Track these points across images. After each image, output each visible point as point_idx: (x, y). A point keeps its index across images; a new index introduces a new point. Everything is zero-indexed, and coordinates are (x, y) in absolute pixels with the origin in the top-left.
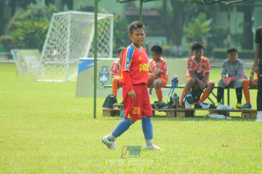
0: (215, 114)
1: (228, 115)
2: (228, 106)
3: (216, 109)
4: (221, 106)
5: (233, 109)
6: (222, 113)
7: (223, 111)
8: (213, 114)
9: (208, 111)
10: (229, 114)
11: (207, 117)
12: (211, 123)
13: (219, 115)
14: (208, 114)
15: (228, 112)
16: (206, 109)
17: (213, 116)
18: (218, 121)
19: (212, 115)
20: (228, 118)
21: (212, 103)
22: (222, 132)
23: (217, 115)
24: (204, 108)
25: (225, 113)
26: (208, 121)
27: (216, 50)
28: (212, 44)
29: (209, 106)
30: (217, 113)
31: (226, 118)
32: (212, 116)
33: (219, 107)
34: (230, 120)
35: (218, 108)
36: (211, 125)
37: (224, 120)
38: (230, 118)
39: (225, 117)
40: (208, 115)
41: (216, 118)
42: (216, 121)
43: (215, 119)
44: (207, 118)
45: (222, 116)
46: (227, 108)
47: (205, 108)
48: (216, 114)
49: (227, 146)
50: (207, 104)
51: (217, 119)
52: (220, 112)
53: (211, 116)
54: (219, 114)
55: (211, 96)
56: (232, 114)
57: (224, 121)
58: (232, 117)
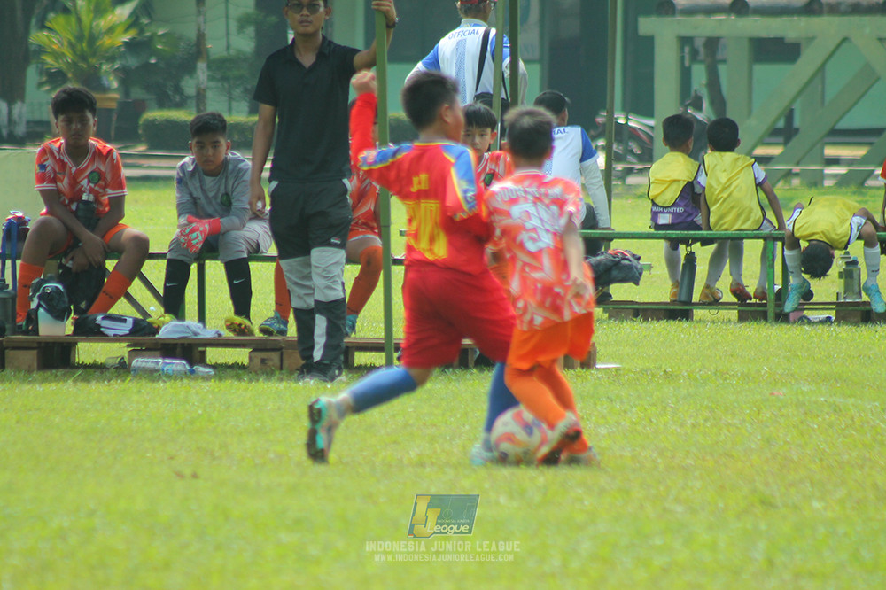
0: (149, 357)
1: (202, 360)
2: (201, 325)
3: (157, 336)
4: (175, 326)
5: (220, 335)
6: (179, 350)
7: (183, 344)
8: (143, 357)
9: (125, 344)
10: (203, 353)
11: (122, 368)
12: (135, 390)
13: (167, 361)
14: (126, 355)
15: (200, 349)
16: (117, 339)
17: (143, 364)
18: (164, 382)
19: (140, 359)
20: (200, 369)
21: (139, 316)
22: (177, 423)
23: (161, 360)
24: (111, 332)
25: (190, 351)
26: (124, 381)
27: (155, 114)
28: (137, 93)
29: (129, 325)
30: (158, 353)
31: (192, 372)
32: (139, 364)
33: (169, 328)
34: (206, 378)
35: (163, 334)
36: (135, 397)
37: (187, 377)
38: (207, 370)
39: (188, 367)
40: (126, 360)
41: (158, 371)
42: (154, 381)
43: (153, 375)
44: (122, 371)
45: (178, 365)
46: (196, 334)
47: (115, 335)
48: (155, 357)
49: (195, 476)
50: (121, 319)
51: (160, 372)
52: (169, 349)
53: (137, 362)
54: (164, 356)
55: (136, 288)
56: (213, 355)
57: (185, 381)
58: (214, 367)
